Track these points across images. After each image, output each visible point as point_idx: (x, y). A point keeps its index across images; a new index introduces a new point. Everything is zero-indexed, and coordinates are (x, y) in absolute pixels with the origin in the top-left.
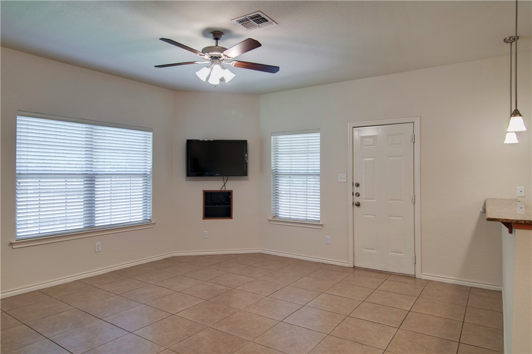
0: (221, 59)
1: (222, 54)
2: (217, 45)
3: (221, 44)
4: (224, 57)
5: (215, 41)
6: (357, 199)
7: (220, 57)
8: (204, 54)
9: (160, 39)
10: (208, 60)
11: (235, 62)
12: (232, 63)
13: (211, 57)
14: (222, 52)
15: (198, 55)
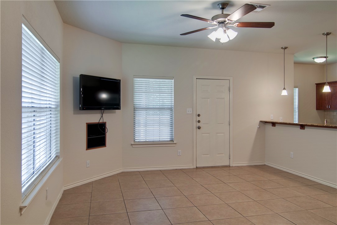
0: (226, 23)
1: (226, 19)
2: (223, 13)
3: (225, 12)
4: (228, 21)
5: (221, 10)
6: (199, 124)
7: (225, 22)
8: (212, 21)
9: (181, 15)
10: (216, 25)
11: (237, 23)
12: (235, 25)
13: (219, 23)
14: (226, 18)
15: (208, 22)
